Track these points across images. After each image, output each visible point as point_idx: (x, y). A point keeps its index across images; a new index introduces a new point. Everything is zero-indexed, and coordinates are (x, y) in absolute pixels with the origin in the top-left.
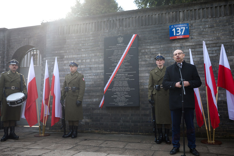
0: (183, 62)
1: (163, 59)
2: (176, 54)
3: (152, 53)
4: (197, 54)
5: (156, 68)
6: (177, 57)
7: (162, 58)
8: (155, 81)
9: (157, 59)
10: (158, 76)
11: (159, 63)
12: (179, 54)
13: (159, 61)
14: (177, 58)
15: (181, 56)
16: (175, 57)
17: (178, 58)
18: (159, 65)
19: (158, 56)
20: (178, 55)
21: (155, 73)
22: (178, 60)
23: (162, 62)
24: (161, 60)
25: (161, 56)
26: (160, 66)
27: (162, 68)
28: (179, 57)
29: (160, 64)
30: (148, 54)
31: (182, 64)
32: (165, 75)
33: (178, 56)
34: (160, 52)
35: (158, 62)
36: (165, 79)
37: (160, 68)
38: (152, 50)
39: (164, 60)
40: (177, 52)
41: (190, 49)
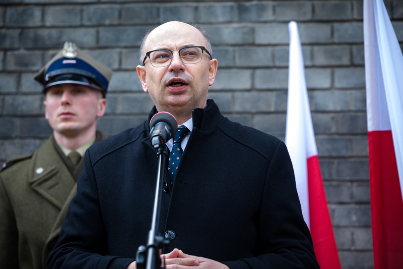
0: (198, 115)
1: (99, 84)
2: (166, 54)
3: (36, 39)
4: (346, 61)
5: (44, 150)
6: (169, 77)
7: (90, 79)
8: (25, 242)
9: (53, 79)
10: (52, 211)
11: (61, 109)
12: (187, 52)
13: (64, 98)
14: (172, 83)
15: (194, 67)
16: (157, 69)
17: (177, 84)
18: (62, 125)
19: (59, 64)
20: (176, 61)
21: (33, 187)
22: (171, 99)
23: (84, 106)
24: (77, 90)
25: (80, 63)
26: (70, 133)
27: (82, 151)
28: (182, 77)
29: (67, 116)
30: (7, 44)
31: (189, 124)
32: (75, 201)
33: (177, 70)
34: (93, 31)
35: (56, 107)
36: (70, 231)
37: (67, 152)
38: (37, 12)
39: (104, 93)
40: (173, 35)
41: (293, 26)
